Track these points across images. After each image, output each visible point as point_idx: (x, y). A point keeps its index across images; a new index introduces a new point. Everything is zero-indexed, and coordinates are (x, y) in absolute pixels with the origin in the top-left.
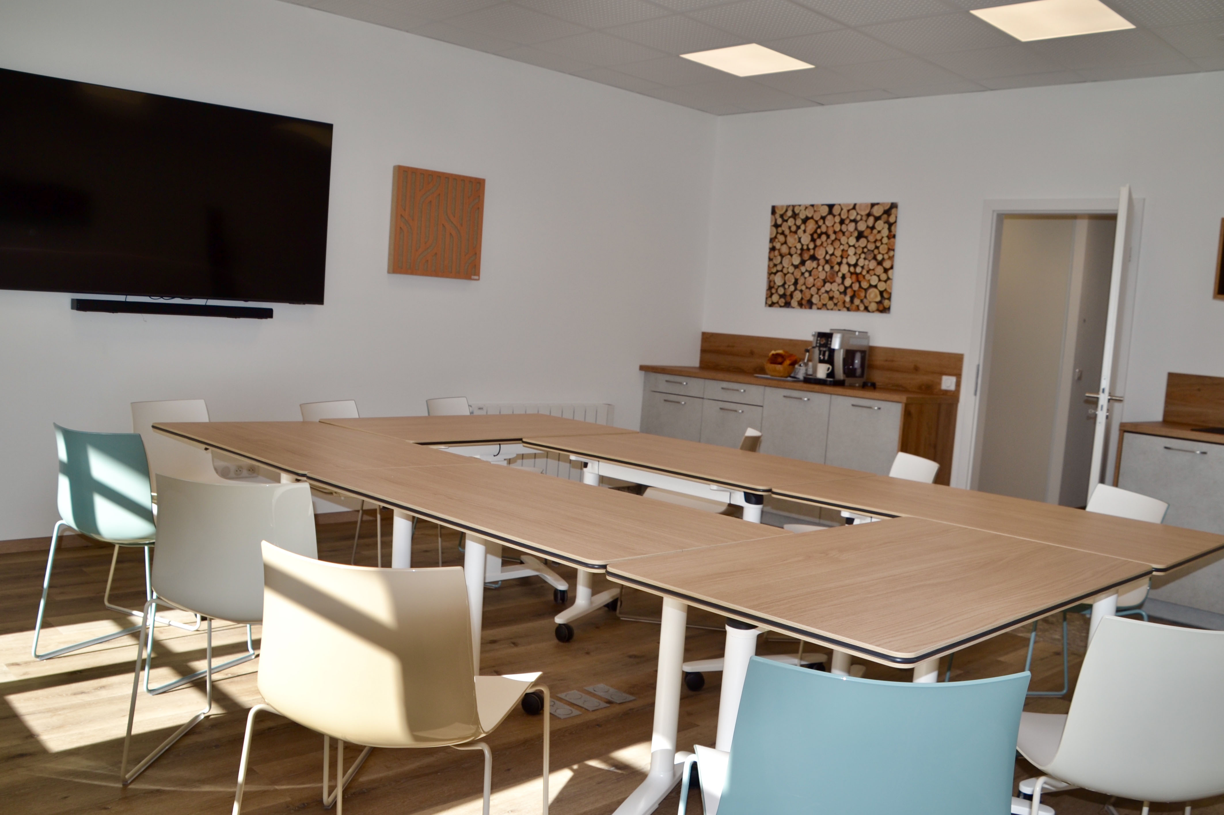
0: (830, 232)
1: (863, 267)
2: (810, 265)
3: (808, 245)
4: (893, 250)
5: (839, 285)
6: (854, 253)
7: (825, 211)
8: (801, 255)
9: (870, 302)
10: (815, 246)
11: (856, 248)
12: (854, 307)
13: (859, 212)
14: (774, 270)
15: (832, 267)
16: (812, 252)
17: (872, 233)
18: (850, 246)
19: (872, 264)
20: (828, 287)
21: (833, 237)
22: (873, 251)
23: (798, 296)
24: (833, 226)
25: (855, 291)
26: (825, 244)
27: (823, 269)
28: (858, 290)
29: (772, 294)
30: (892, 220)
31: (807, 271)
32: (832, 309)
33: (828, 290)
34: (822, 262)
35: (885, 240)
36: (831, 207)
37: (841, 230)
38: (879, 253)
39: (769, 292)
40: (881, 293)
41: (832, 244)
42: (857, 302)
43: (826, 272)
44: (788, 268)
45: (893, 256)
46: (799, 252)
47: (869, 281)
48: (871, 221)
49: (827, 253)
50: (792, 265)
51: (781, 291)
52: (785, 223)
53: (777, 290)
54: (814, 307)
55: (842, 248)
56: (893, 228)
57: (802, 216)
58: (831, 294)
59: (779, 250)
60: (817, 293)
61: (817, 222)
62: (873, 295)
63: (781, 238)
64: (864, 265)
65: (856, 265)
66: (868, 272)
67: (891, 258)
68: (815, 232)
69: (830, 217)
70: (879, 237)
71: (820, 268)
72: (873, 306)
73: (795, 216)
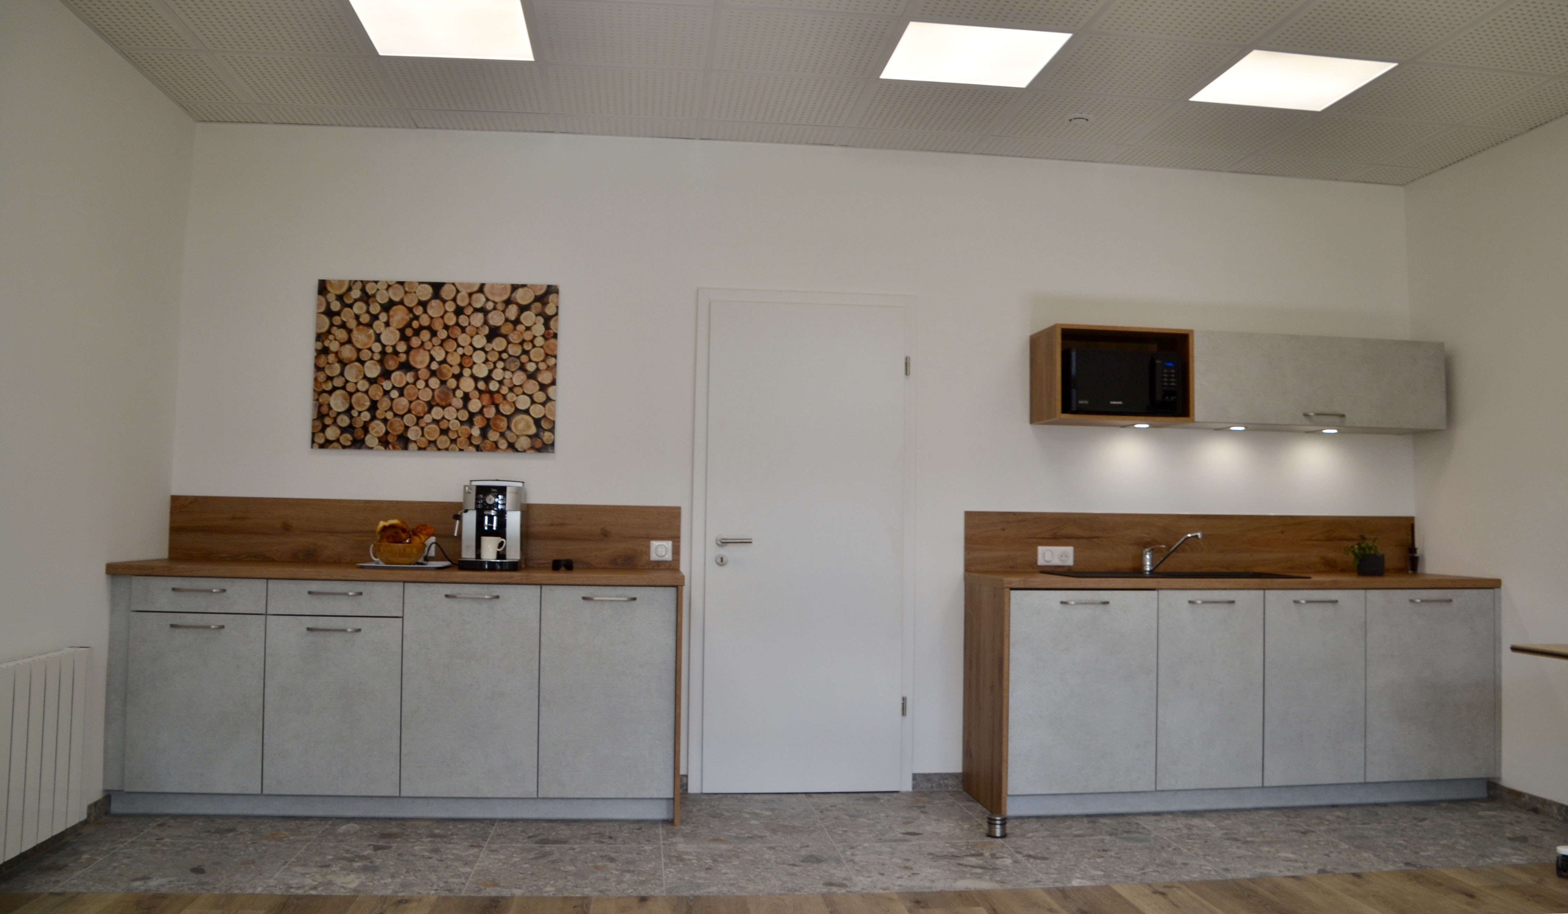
0: (438, 326)
1: (501, 383)
2: (399, 378)
3: (394, 347)
4: (555, 357)
5: (458, 410)
6: (483, 360)
7: (426, 293)
8: (381, 362)
9: (518, 436)
10: (410, 349)
11: (486, 352)
12: (488, 444)
13: (490, 297)
14: (329, 386)
15: (443, 383)
16: (403, 357)
17: (515, 329)
18: (475, 349)
19: (519, 378)
20: (437, 413)
21: (443, 334)
22: (518, 357)
23: (378, 428)
24: (442, 317)
25: (488, 420)
26: (428, 346)
27: (427, 385)
28: (495, 418)
29: (324, 427)
30: (549, 310)
31: (394, 387)
32: (447, 449)
33: (438, 418)
34: (424, 373)
35: (539, 341)
36: (437, 287)
37: (457, 324)
38: (530, 361)
39: (318, 423)
40: (537, 422)
41: (441, 345)
42: (493, 436)
43: (433, 390)
44: (356, 383)
45: (555, 365)
46: (377, 357)
47: (514, 402)
48: (512, 312)
49: (432, 359)
50: (365, 377)
51: (344, 421)
52: (347, 309)
53: (335, 419)
54: (412, 446)
55: (460, 351)
56: (552, 323)
57: (382, 298)
58: (444, 425)
59: (336, 353)
60: (417, 424)
61: (410, 310)
62: (523, 425)
63: (342, 334)
64: (504, 378)
65: (488, 379)
66: (511, 390)
67: (552, 369)
68: (409, 325)
69: (435, 303)
70: (528, 336)
71: (421, 384)
72: (523, 443)
73: (366, 298)
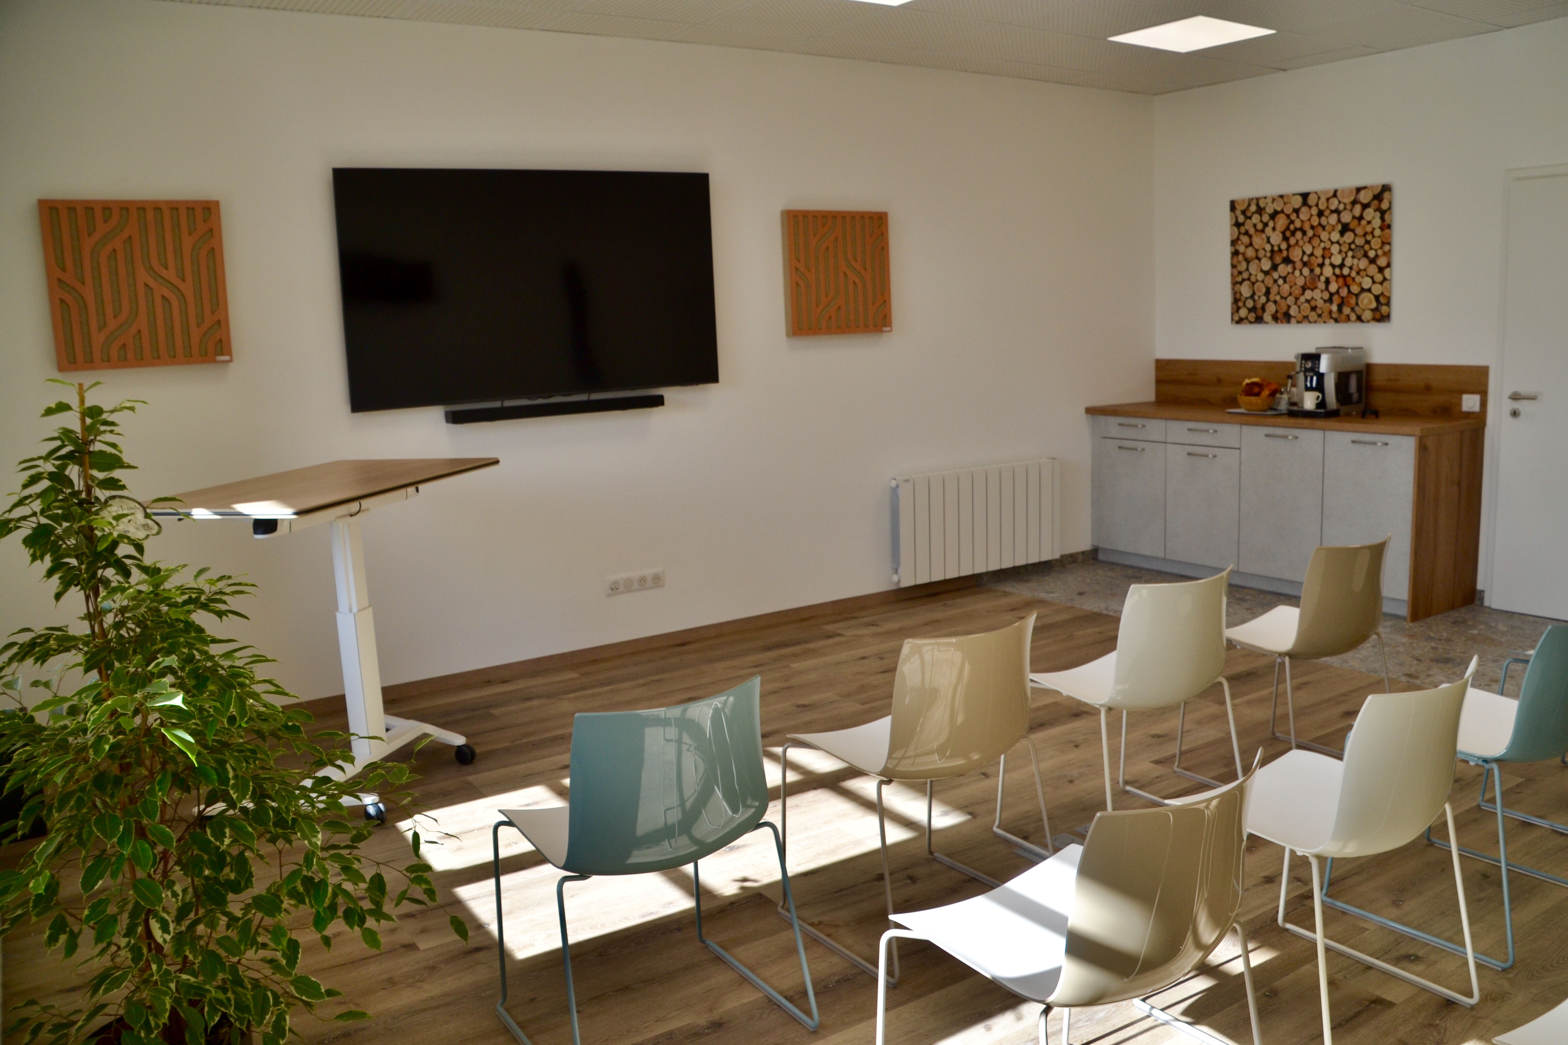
0: (1307, 227)
1: (1351, 268)
2: (1283, 269)
3: (1279, 246)
4: (1389, 244)
5: (1322, 291)
6: (1338, 250)
7: (1297, 202)
8: (1271, 258)
9: (1363, 310)
10: (1289, 246)
11: (1340, 245)
12: (1343, 317)
13: (1342, 200)
14: (1239, 279)
15: (1312, 271)
16: (1285, 253)
17: (1359, 224)
18: (1332, 243)
19: (1363, 263)
20: (1308, 294)
21: (1310, 233)
22: (1362, 247)
23: (1271, 308)
24: (1309, 220)
25: (1343, 298)
26: (1301, 243)
27: (1301, 274)
28: (1347, 297)
29: (1238, 308)
30: (1385, 206)
31: (1280, 277)
32: (1315, 322)
33: (1309, 298)
34: (1299, 265)
35: (1378, 232)
36: (1305, 196)
37: (1320, 224)
38: (1371, 249)
39: (1235, 306)
40: (1377, 298)
41: (1310, 242)
42: (1346, 310)
43: (1305, 277)
44: (1256, 275)
45: (1390, 251)
46: (1269, 254)
47: (1360, 284)
48: (1358, 209)
49: (1304, 253)
50: (1262, 271)
51: (1250, 303)
52: (1248, 221)
53: (1244, 302)
54: (1293, 320)
55: (1322, 245)
56: (1386, 216)
57: (1270, 210)
58: (1313, 303)
59: (1243, 254)
60: (1296, 304)
61: (1288, 216)
62: (1367, 301)
63: (1245, 239)
64: (1353, 264)
65: (1342, 266)
66: (1358, 273)
67: (1388, 254)
68: (1288, 228)
69: (1304, 209)
70: (1369, 229)
71: (1297, 273)
72: (1367, 315)
73: (1260, 210)
